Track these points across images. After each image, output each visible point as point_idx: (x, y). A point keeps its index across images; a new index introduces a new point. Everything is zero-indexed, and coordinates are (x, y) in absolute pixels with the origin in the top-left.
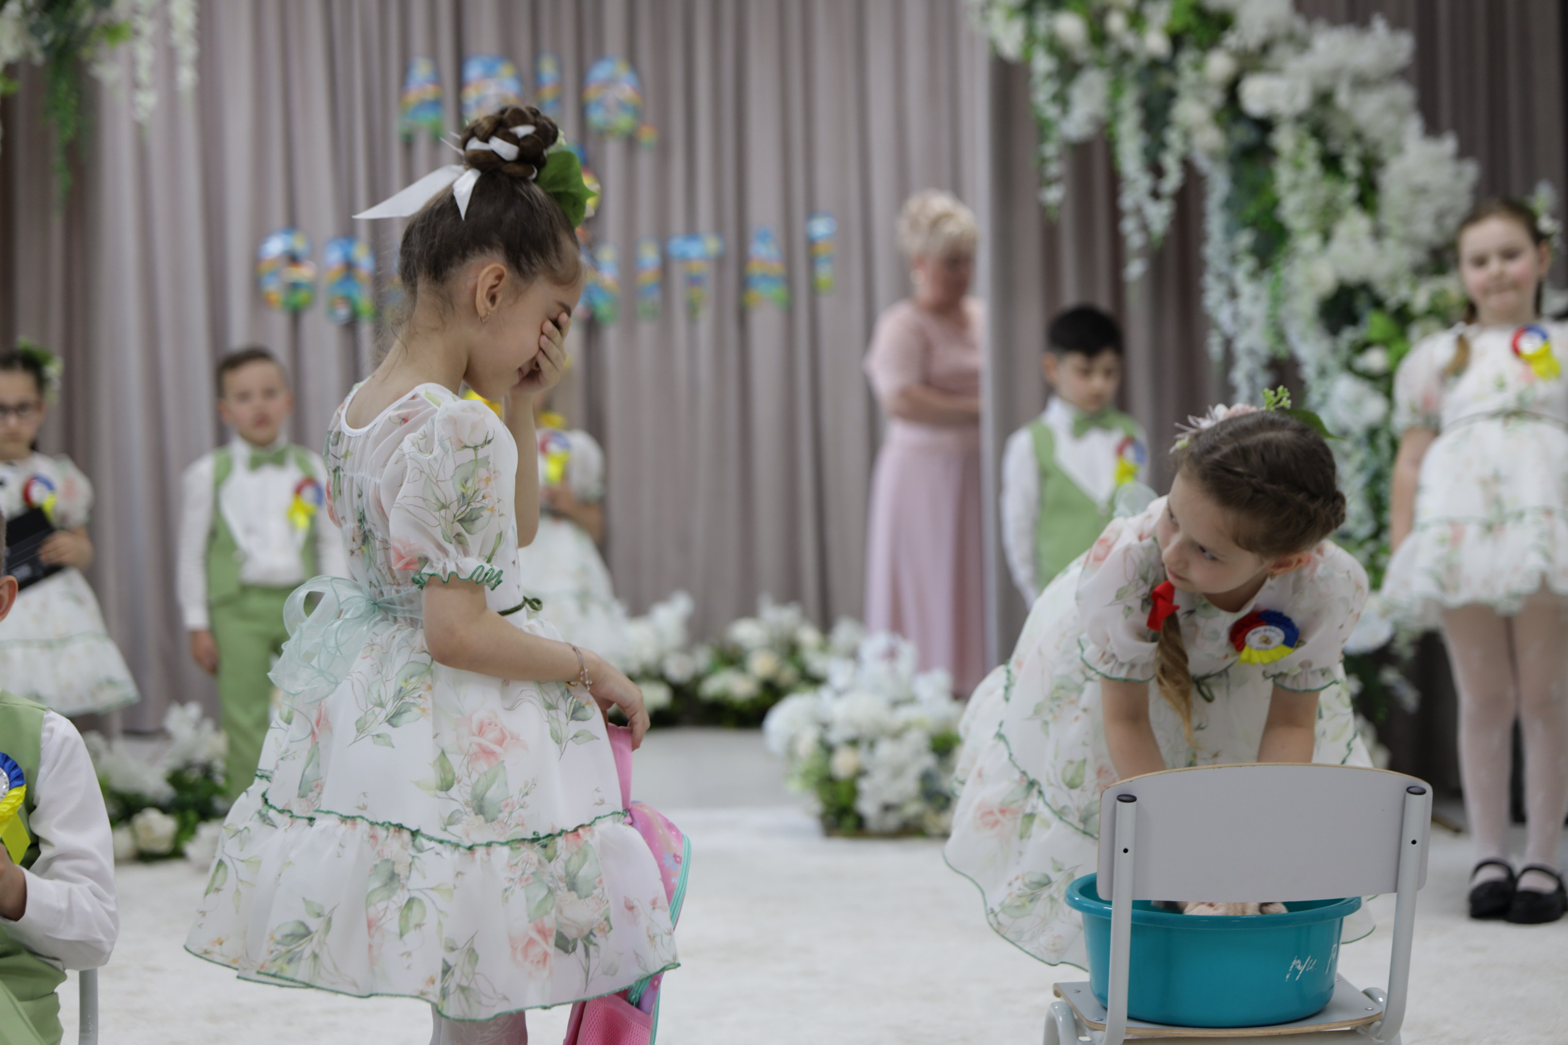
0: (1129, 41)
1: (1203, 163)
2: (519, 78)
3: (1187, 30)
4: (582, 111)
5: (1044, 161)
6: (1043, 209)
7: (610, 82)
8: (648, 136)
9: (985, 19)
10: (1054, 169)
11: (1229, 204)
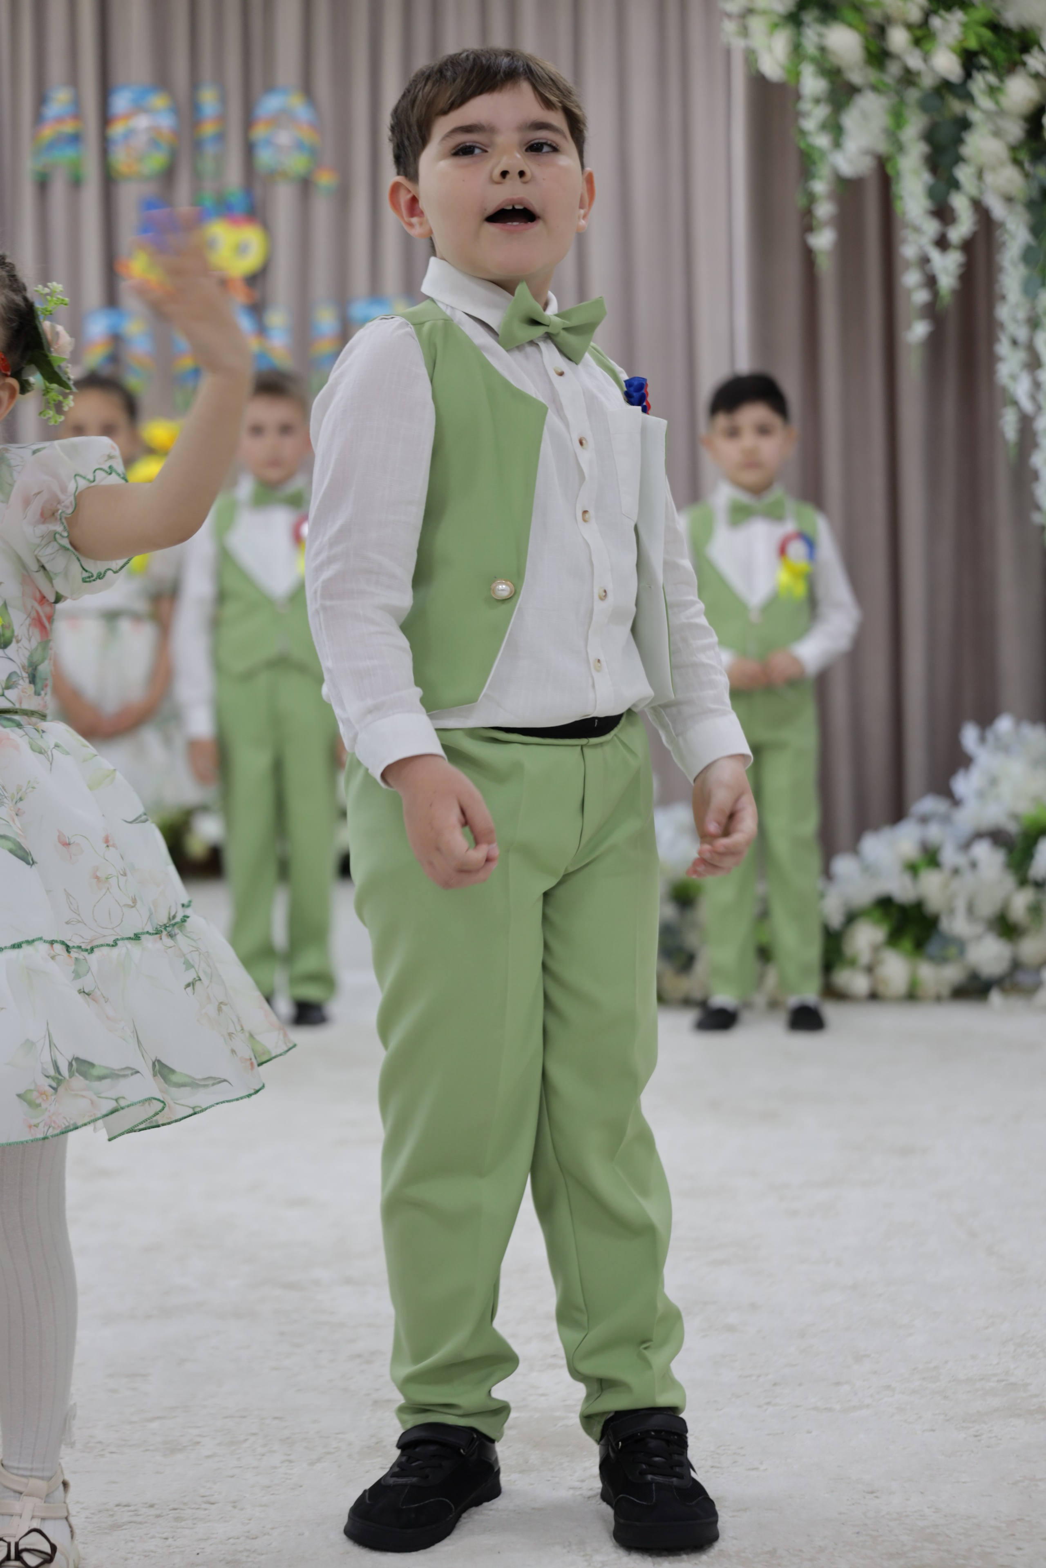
0: (914, 61)
1: (998, 209)
2: (175, 110)
3: (983, 51)
4: (249, 149)
5: (812, 198)
6: (808, 256)
7: (282, 118)
8: (326, 180)
9: (745, 31)
10: (824, 210)
11: (1028, 256)
